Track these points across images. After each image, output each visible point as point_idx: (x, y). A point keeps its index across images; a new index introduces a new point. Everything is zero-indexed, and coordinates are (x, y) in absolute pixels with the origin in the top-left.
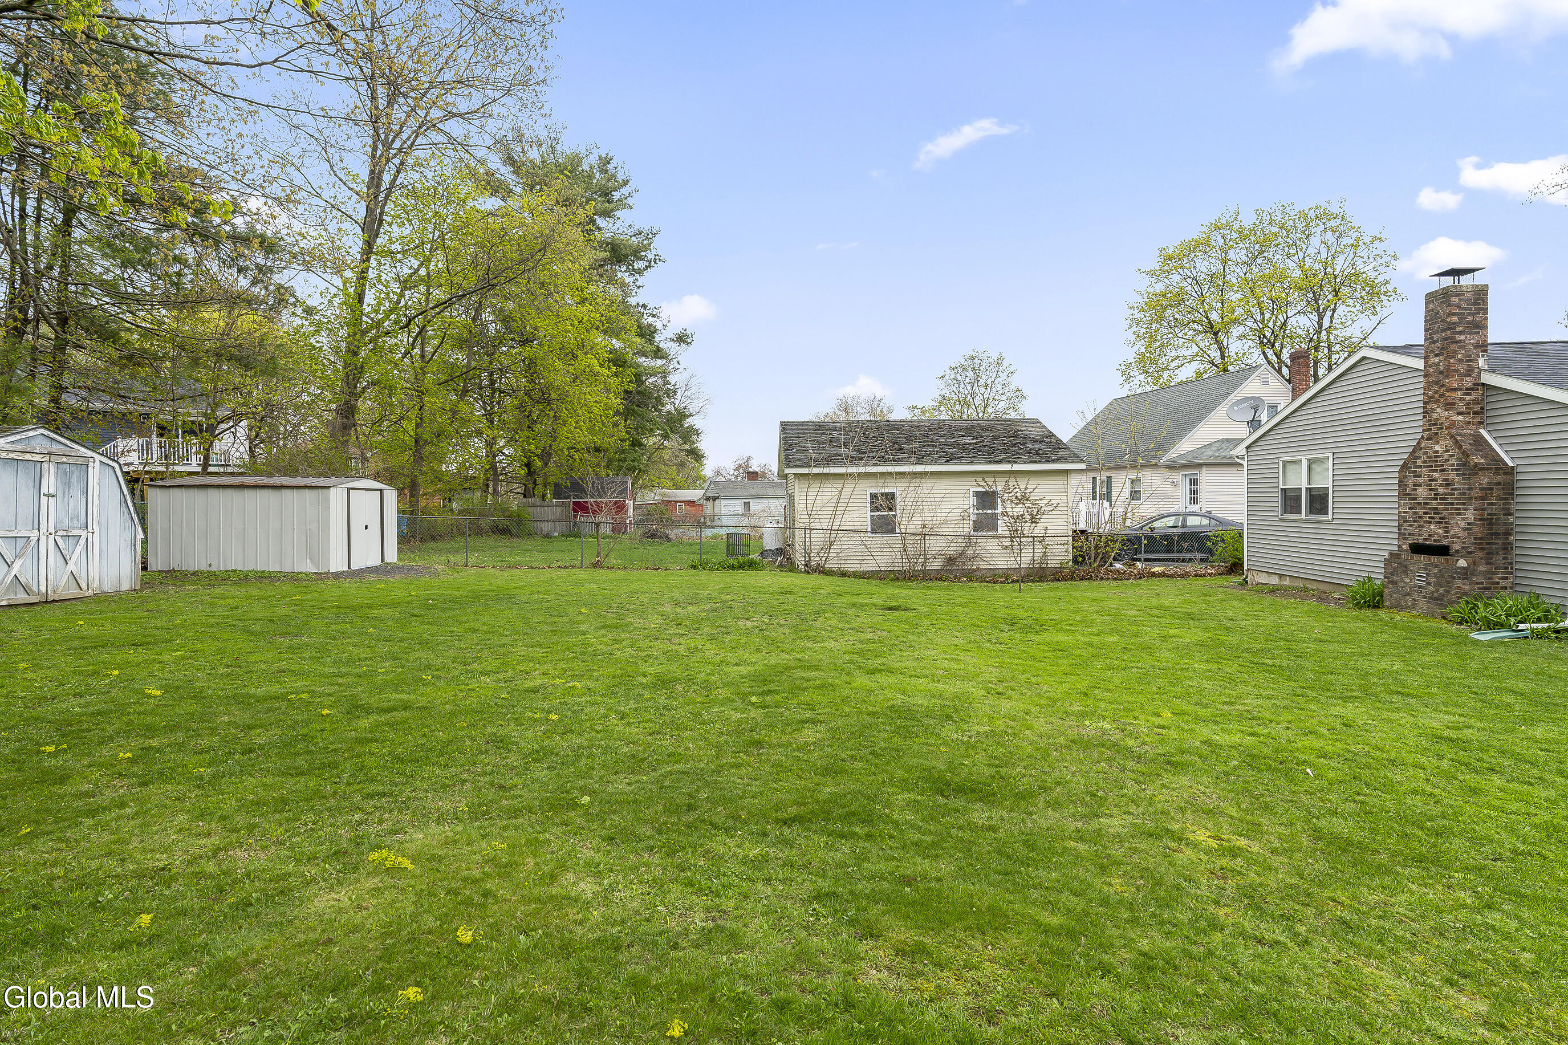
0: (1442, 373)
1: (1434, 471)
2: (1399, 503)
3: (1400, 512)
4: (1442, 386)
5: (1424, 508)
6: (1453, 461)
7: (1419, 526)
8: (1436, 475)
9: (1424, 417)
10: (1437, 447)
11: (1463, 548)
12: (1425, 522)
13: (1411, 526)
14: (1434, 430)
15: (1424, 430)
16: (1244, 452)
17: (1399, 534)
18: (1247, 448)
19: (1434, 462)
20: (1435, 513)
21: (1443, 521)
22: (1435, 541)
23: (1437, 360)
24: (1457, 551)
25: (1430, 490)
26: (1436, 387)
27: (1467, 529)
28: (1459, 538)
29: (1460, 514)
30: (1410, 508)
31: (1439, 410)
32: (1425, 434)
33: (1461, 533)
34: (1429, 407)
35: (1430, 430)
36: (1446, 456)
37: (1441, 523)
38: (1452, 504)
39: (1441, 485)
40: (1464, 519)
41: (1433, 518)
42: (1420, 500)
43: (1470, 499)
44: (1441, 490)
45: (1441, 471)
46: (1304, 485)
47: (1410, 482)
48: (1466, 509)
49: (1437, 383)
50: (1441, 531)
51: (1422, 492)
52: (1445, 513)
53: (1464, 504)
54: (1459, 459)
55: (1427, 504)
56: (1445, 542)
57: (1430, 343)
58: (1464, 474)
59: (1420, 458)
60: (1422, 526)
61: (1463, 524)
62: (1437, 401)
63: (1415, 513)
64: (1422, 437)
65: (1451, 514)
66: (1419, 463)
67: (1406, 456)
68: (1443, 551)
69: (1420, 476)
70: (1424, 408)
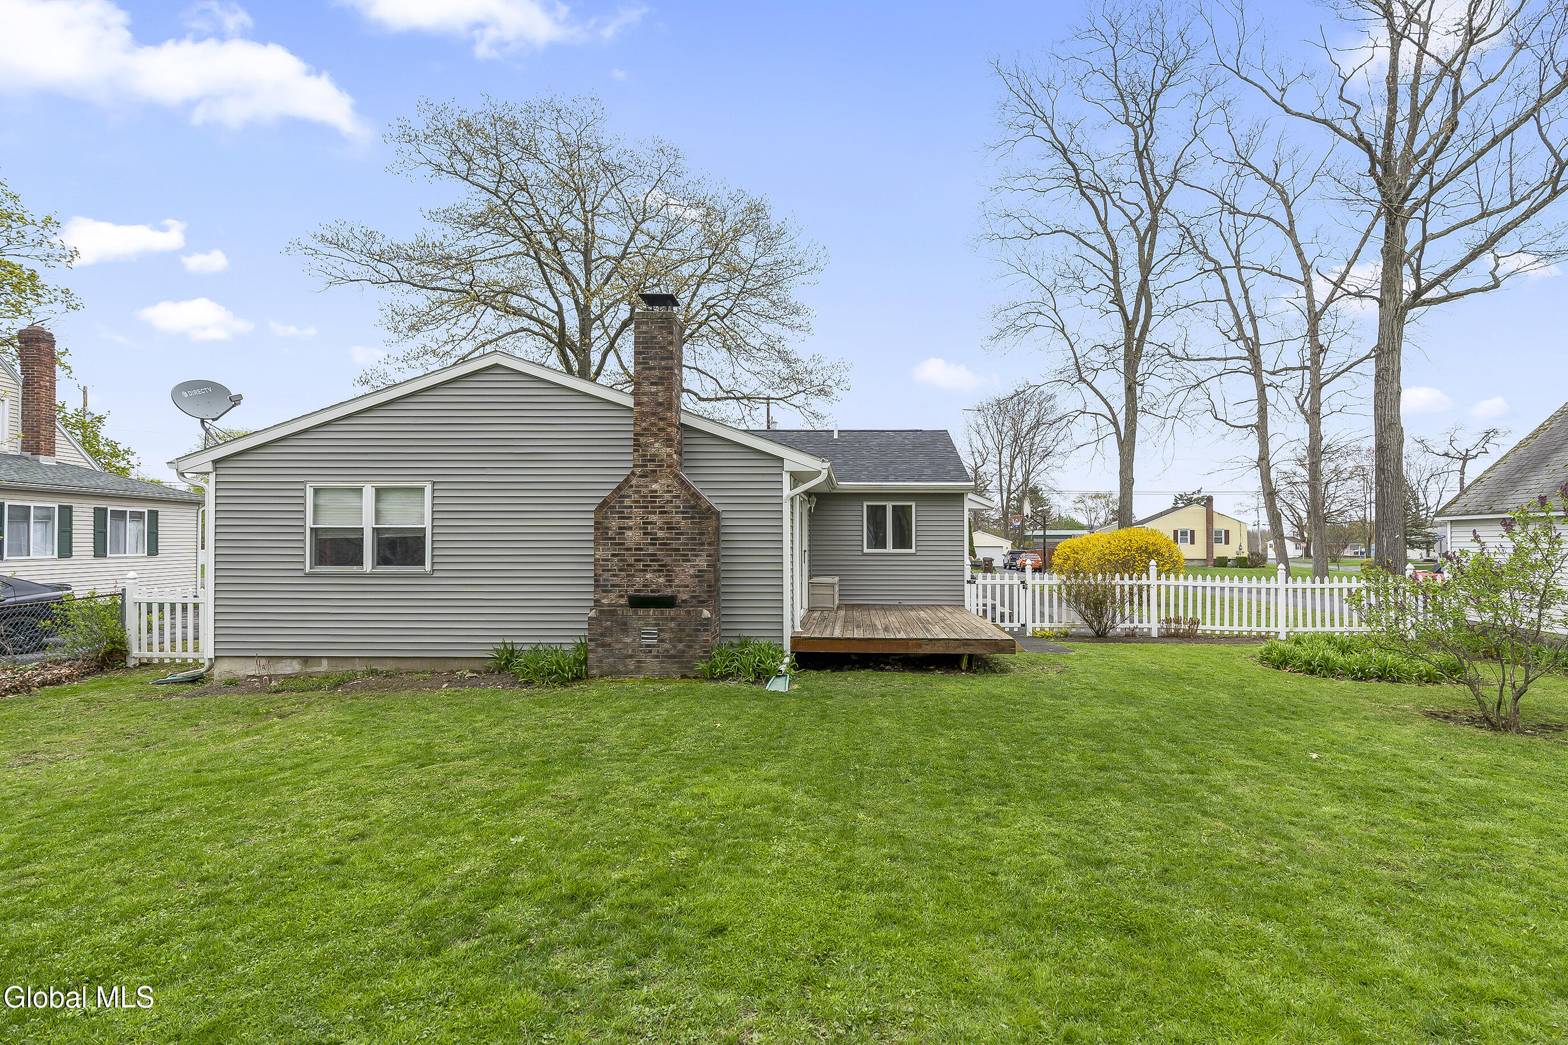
0: (661, 404)
1: (650, 513)
2: (596, 549)
3: (596, 560)
4: (661, 419)
5: (635, 555)
6: (678, 502)
7: (628, 576)
8: (653, 518)
9: (635, 450)
10: (655, 486)
11: (693, 597)
12: (636, 571)
13: (614, 575)
14: (651, 467)
15: (635, 466)
16: (209, 467)
17: (596, 586)
18: (215, 462)
19: (649, 503)
20: (651, 561)
21: (664, 569)
22: (652, 591)
23: (654, 389)
24: (684, 601)
25: (645, 534)
26: (653, 419)
27: (697, 576)
28: (687, 586)
29: (688, 561)
30: (613, 555)
31: (657, 445)
32: (638, 471)
33: (689, 581)
34: (642, 440)
35: (646, 466)
36: (667, 496)
37: (662, 571)
38: (678, 550)
39: (661, 529)
40: (693, 566)
41: (649, 566)
42: (629, 544)
43: (702, 544)
44: (660, 534)
45: (661, 512)
46: (368, 523)
47: (614, 524)
48: (696, 556)
49: (654, 414)
50: (661, 580)
51: (633, 537)
52: (668, 560)
53: (694, 550)
54: (686, 501)
55: (641, 549)
56: (668, 592)
57: (644, 369)
58: (692, 518)
59: (629, 496)
60: (633, 576)
61: (692, 571)
62: (655, 435)
63: (622, 560)
64: (633, 473)
65: (675, 561)
66: (627, 502)
67: (607, 494)
68: (667, 602)
69: (630, 518)
70: (635, 440)
